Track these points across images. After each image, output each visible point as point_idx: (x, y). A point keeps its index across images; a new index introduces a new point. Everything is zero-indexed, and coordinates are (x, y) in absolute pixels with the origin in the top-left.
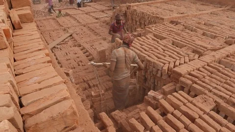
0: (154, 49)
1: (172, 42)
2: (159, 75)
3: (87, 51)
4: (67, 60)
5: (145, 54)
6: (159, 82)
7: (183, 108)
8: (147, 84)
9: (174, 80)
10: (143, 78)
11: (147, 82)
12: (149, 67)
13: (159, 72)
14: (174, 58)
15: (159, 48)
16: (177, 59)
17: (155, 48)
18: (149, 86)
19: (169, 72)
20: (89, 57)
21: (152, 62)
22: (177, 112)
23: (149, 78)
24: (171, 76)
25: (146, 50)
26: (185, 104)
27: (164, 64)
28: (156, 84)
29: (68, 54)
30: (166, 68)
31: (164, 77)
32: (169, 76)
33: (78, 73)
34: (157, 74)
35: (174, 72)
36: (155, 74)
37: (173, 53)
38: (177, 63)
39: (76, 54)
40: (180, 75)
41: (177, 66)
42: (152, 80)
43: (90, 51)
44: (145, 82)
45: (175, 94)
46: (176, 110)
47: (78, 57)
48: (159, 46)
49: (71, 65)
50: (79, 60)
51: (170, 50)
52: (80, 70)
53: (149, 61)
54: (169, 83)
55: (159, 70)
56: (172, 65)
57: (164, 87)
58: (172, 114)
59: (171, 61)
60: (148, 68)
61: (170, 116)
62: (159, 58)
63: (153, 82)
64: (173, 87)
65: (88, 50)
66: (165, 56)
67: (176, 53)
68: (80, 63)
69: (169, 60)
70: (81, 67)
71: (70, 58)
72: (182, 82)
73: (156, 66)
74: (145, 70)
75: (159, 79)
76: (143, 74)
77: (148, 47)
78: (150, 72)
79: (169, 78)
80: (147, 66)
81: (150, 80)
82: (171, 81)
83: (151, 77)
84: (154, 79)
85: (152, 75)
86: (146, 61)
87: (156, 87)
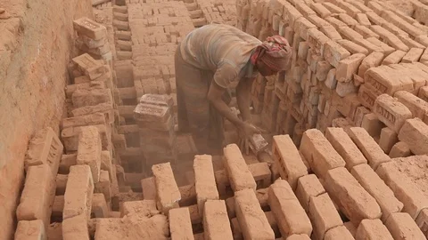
0: (344, 15)
1: (411, 9)
2: (329, 83)
3: (202, 15)
4: (149, 25)
5: (313, 22)
6: (327, 105)
7: (340, 176)
8: (301, 108)
11: (302, 104)
12: (311, 58)
13: (331, 74)
14: (390, 44)
15: (361, 16)
16: (397, 48)
17: (350, 13)
19: (358, 78)
21: (320, 44)
22: (312, 184)
23: (307, 89)
24: (362, 88)
25: (319, 15)
26: (349, 167)
27: (353, 52)
29: (156, 13)
30: (350, 62)
32: (357, 89)
34: (326, 78)
37: (396, 33)
39: (174, 15)
40: (385, 88)
41: (387, 64)
43: (207, 15)
44: (299, 102)
46: (313, 176)
47: (174, 24)
48: (363, 12)
49: (153, 37)
50: (174, 29)
51: (391, 25)
52: (166, 52)
56: (371, 60)
58: (296, 188)
59: (377, 49)
60: (308, 60)
62: (344, 36)
63: (314, 102)
65: (205, 11)
66: (366, 36)
67: (404, 35)
68: (174, 38)
69: (373, 47)
70: (171, 45)
71: (155, 22)
72: (382, 108)
73: (328, 55)
74: (303, 65)
75: (329, 95)
76: (296, 77)
77: (329, 8)
78: (312, 72)
79: (355, 96)
80: (309, 56)
81: (308, 97)
82: (359, 103)
83: (310, 87)
84: (319, 93)
85: (315, 83)
86: (307, 40)
87: (320, 119)
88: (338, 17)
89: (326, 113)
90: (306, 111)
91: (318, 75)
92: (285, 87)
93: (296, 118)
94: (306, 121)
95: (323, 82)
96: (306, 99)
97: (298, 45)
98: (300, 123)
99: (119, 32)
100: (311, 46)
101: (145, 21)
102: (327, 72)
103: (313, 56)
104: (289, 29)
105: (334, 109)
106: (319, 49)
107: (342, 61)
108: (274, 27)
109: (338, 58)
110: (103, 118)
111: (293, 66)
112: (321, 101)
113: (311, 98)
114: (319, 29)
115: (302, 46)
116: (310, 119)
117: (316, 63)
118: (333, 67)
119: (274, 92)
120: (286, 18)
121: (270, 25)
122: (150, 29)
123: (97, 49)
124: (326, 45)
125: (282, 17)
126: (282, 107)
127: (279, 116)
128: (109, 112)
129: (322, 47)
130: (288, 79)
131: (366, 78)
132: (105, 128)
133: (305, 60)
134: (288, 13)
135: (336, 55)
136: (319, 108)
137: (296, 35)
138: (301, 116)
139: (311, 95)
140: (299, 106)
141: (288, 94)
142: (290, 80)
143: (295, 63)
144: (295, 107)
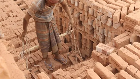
2: (109, 24)
6: (109, 33)
8: (95, 36)
9: (128, 30)
10: (90, 29)
11: (95, 34)
12: (97, 15)
13: (109, 21)
14: (127, 2)
16: (131, 3)
18: (98, 39)
19: (122, 20)
20: (21, 6)
21: (100, 8)
22: (132, 68)
23: (97, 28)
24: (124, 24)
27: (115, 10)
28: (105, 35)
30: (117, 15)
31: (115, 26)
32: (122, 25)
33: (8, 27)
34: (107, 22)
35: (128, 19)
36: (103, 22)
38: (131, 8)
39: (4, 2)
40: (135, 23)
41: (131, 12)
42: (101, 31)
44: (93, 33)
45: (129, 46)
46: (131, 66)
47: (7, 6)
50: (8, 9)
52: (10, 23)
53: (97, 7)
54: (122, 33)
55: (109, 17)
56: (124, 11)
57: (116, 39)
58: (126, 70)
59: (124, 6)
60: (95, 15)
61: (123, 73)
62: (108, 3)
63: (102, 33)
64: (127, 38)
68: (11, 14)
69: (121, 5)
70: (11, 18)
72: (138, 31)
73: (105, 12)
75: (109, 29)
76: (89, 23)
78: (98, 20)
79: (122, 27)
80: (95, 14)
81: (98, 31)
82: (124, 30)
84: (104, 28)
85: (100, 24)
86: (92, 7)
87: (106, 39)
89: (109, 36)
90: (97, 37)
92: (83, 28)
93: (93, 41)
94: (98, 41)
97: (88, 10)
100: (95, 9)
104: (81, 3)
105: (114, 34)
106: (99, 10)
112: (106, 32)
114: (95, 1)
115: (90, 10)
119: (78, 31)
124: (102, 8)
126: (84, 37)
130: (84, 24)
131: (125, 20)
133: (93, 15)
135: (109, 12)
137: (85, 5)
138: (95, 39)
139: (100, 30)
140: (93, 35)
141: (86, 31)
142: (86, 25)
143: (87, 17)
144: (91, 36)
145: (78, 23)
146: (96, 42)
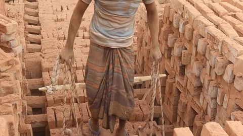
2: (227, 78)
4: (57, 20)
5: (211, 21)
6: (226, 98)
8: (201, 100)
10: (195, 83)
11: (201, 96)
18: (205, 108)
23: (206, 83)
25: (217, 14)
29: (65, 9)
44: (199, 95)
60: (207, 55)
62: (241, 34)
68: (81, 33)
71: (64, 17)
73: (226, 52)
74: (202, 60)
75: (227, 88)
76: (196, 71)
77: (226, 8)
78: (211, 67)
80: (207, 52)
81: (207, 91)
83: (209, 81)
84: (217, 86)
85: (213, 77)
86: (206, 37)
87: (219, 111)
88: (234, 16)
89: (225, 106)
90: (205, 103)
91: (216, 70)
92: (185, 81)
93: (196, 110)
94: (205, 113)
95: (221, 76)
96: (205, 92)
97: (197, 42)
98: (200, 114)
99: (30, 26)
100: (210, 42)
101: (55, 17)
102: (225, 67)
103: (212, 52)
104: (188, 26)
105: (232, 103)
106: (217, 45)
107: (239, 57)
108: (175, 25)
109: (235, 54)
110: (11, 109)
111: (193, 60)
112: (219, 94)
113: (210, 91)
114: (217, 26)
115: (201, 42)
116: (209, 111)
117: (214, 58)
118: (230, 63)
119: (175, 85)
120: (186, 16)
121: (171, 23)
122: (59, 24)
123: (8, 42)
124: (223, 42)
125: (182, 16)
126: (182, 99)
127: (180, 107)
128: (17, 103)
129: (220, 44)
130: (188, 73)
132: (12, 118)
133: (204, 55)
134: (188, 12)
135: (233, 52)
136: (218, 101)
137: (195, 32)
138: (201, 109)
139: (210, 88)
140: (199, 98)
141: (188, 87)
142: (190, 74)
143: (194, 58)
144: (195, 99)
145: (179, 69)
146: (202, 114)
